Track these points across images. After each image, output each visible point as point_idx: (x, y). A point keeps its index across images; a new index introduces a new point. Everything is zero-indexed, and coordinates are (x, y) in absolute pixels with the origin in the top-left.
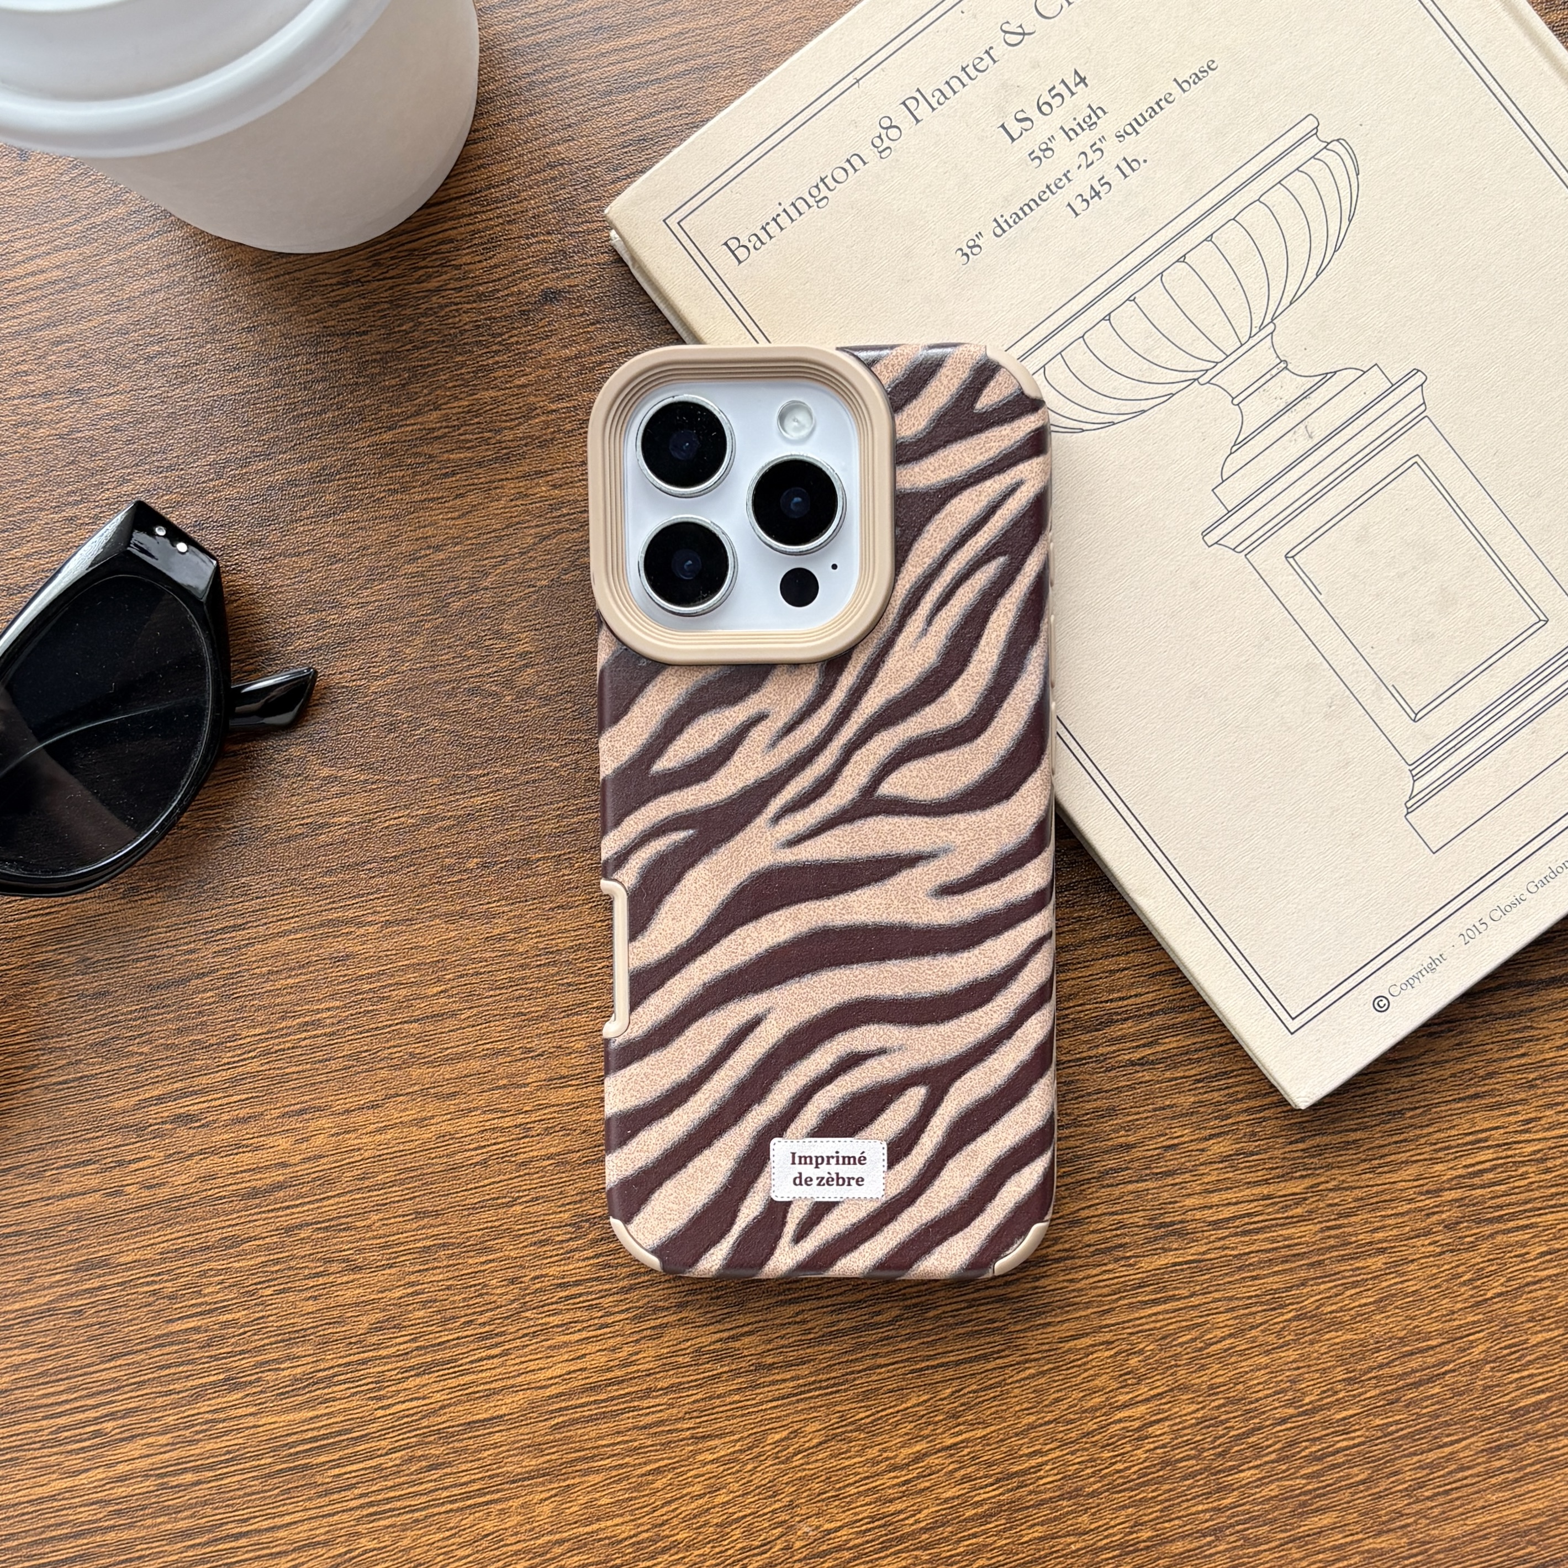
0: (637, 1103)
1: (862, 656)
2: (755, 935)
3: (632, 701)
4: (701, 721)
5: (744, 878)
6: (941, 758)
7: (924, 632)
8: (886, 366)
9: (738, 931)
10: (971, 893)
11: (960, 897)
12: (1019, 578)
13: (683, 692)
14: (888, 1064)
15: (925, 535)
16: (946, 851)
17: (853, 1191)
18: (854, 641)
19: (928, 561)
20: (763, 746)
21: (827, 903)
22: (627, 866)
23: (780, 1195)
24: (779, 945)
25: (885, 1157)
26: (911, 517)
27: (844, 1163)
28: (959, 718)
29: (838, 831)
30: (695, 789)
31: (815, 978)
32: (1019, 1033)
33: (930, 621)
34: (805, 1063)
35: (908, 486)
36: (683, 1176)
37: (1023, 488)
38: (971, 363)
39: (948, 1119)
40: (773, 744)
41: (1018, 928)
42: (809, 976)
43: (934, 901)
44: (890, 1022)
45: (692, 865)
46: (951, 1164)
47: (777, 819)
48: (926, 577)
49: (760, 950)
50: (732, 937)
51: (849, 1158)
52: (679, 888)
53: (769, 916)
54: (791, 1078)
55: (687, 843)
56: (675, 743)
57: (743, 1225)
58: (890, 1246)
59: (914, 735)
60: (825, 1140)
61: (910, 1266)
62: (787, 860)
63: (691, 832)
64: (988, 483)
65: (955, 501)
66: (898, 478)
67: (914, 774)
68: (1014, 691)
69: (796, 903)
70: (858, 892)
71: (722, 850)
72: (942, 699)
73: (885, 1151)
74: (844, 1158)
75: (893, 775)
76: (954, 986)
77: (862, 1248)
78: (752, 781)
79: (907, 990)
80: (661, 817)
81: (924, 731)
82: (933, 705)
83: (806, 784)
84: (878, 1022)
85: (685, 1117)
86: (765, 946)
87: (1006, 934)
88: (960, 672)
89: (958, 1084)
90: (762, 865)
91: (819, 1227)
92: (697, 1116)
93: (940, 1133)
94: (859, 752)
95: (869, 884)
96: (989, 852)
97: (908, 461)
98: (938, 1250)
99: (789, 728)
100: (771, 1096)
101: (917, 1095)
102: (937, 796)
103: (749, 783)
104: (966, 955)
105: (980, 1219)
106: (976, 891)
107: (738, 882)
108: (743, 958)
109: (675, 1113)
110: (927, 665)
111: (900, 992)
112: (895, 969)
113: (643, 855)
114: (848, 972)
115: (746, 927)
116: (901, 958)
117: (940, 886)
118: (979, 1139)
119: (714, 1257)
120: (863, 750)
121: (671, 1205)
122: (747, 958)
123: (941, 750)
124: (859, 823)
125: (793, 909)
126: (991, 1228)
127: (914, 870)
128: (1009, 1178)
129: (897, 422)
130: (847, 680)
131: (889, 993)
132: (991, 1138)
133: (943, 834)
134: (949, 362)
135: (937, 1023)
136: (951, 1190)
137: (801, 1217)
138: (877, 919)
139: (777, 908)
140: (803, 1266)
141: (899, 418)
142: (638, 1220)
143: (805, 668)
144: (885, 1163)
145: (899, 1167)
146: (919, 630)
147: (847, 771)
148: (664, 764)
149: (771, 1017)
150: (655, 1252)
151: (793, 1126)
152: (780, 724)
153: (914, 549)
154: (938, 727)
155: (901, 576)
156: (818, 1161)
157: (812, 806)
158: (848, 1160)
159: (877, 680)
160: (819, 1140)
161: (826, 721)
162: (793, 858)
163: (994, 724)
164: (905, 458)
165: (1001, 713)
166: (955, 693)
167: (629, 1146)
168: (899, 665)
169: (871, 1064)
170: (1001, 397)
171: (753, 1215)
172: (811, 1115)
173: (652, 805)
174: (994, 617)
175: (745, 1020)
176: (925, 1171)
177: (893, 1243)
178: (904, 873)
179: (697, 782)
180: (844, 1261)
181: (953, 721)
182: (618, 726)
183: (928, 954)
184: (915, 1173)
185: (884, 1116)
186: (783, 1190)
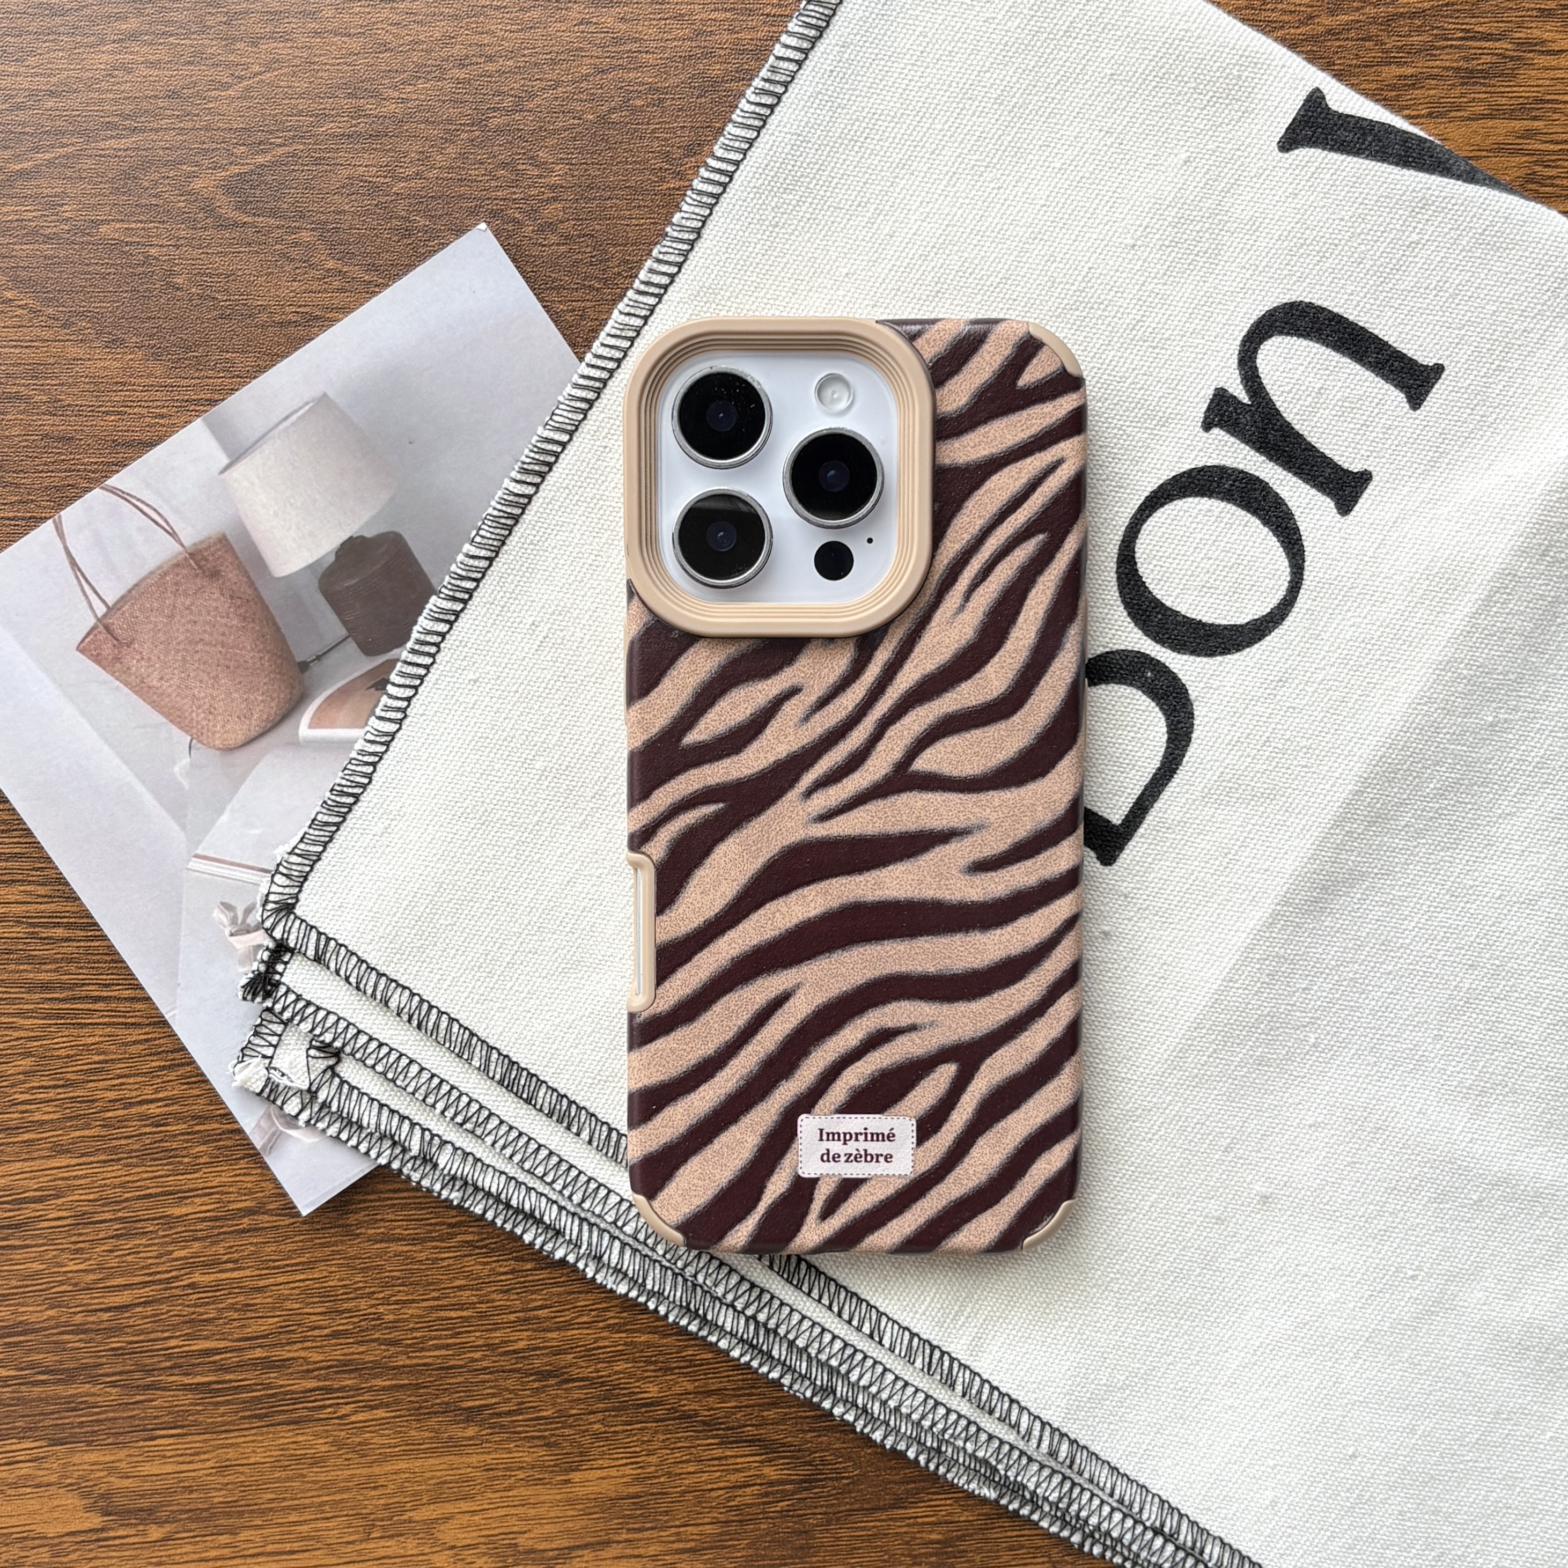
0: (662, 1078)
1: (898, 630)
2: (784, 909)
3: (662, 673)
4: (733, 694)
5: (776, 851)
6: (976, 734)
7: (962, 608)
8: (928, 342)
9: (768, 906)
10: (1004, 871)
11: (994, 874)
12: (1059, 555)
13: (716, 664)
14: (918, 1041)
15: (964, 511)
16: (980, 827)
17: (879, 1169)
18: (891, 617)
19: (967, 537)
20: (796, 720)
21: (858, 878)
22: (656, 839)
23: (807, 1171)
24: (809, 919)
25: (915, 1134)
26: (951, 492)
27: (872, 1140)
28: (995, 694)
29: (870, 807)
30: (726, 762)
31: (845, 954)
32: (1051, 1010)
33: (967, 597)
34: (834, 1039)
35: (947, 461)
36: (708, 1152)
37: (1064, 466)
38: (1014, 339)
39: (978, 1096)
40: (806, 719)
41: (1052, 906)
42: (840, 952)
43: (967, 877)
44: (921, 998)
45: (722, 838)
46: (981, 1142)
47: (809, 793)
48: (964, 553)
49: (789, 925)
50: (761, 911)
51: (878, 1135)
52: (709, 861)
53: (800, 891)
54: (820, 1054)
55: (717, 816)
56: (707, 715)
57: (770, 1202)
58: (918, 1223)
59: (950, 710)
60: (853, 1116)
61: (938, 1243)
62: (819, 835)
63: (721, 805)
64: (1029, 460)
65: (995, 478)
66: (938, 454)
67: (949, 750)
68: (1052, 668)
69: (827, 878)
70: (890, 868)
71: (752, 824)
72: (978, 675)
73: (914, 1128)
74: (872, 1134)
75: (928, 751)
76: (986, 963)
77: (890, 1225)
78: (785, 754)
79: (939, 967)
80: (692, 790)
81: (959, 707)
82: (969, 681)
83: (839, 759)
84: (909, 999)
85: (711, 1092)
86: (795, 921)
87: (1039, 911)
88: (997, 649)
89: (988, 1061)
90: (793, 839)
91: (846, 1204)
92: (723, 1091)
93: (970, 1110)
94: (893, 727)
95: (901, 860)
96: (1023, 829)
97: (948, 437)
98: (967, 1227)
99: (823, 702)
100: (799, 1072)
101: (946, 1072)
102: (971, 772)
103: (780, 757)
104: (998, 932)
105: (1009, 1196)
106: (1009, 869)
107: (768, 856)
108: (772, 933)
109: (701, 1089)
110: (963, 641)
111: (931, 968)
112: (927, 945)
113: (673, 828)
114: (879, 948)
115: (776, 902)
116: (933, 934)
117: (974, 863)
118: (1009, 1117)
119: (740, 1234)
120: (898, 725)
121: (696, 1181)
122: (777, 933)
123: (977, 726)
124: (893, 799)
125: (824, 884)
126: (1021, 1205)
127: (947, 847)
128: (1040, 1155)
129: (938, 397)
130: (882, 656)
131: (920, 969)
132: (1022, 1115)
133: (977, 810)
134: (991, 338)
135: (969, 1000)
136: (981, 1168)
137: (828, 1193)
138: (909, 895)
139: (808, 883)
140: (830, 1243)
141: (940, 393)
142: (663, 1196)
143: (840, 642)
144: (914, 1140)
145: (928, 1144)
146: (957, 605)
147: (881, 746)
148: (694, 737)
149: (800, 994)
150: (680, 1228)
151: (821, 1102)
152: (814, 698)
153: (952, 525)
154: (974, 703)
155: (939, 551)
156: (846, 1138)
157: (845, 781)
158: (877, 1137)
159: (913, 655)
160: (847, 1116)
161: (861, 696)
162: (825, 833)
163: (1031, 701)
164: (944, 434)
165: (1038, 690)
166: (992, 670)
167: (654, 1122)
168: (935, 640)
169: (901, 1040)
170: (1044, 375)
171: (778, 1193)
172: (839, 1091)
173: (681, 778)
174: (1033, 594)
175: (773, 995)
176: (955, 1149)
177: (921, 1220)
178: (937, 849)
179: (728, 755)
180: (871, 1238)
181: (989, 698)
182: (649, 698)
183: (960, 931)
184: (944, 1150)
185: (914, 1093)
186: (810, 1167)
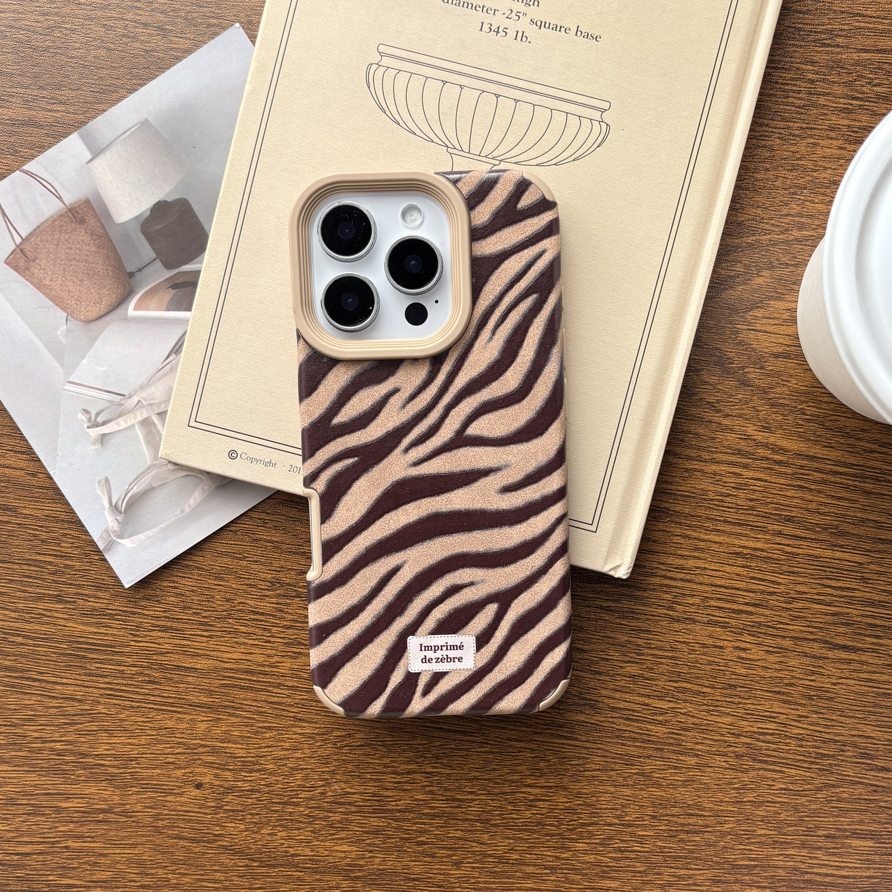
0: (328, 618)
1: (454, 352)
2: (395, 518)
3: (319, 383)
4: (360, 394)
5: (389, 485)
6: (502, 412)
7: (491, 339)
8: (465, 184)
9: (385, 516)
10: (521, 491)
11: (515, 493)
12: (545, 306)
13: (349, 377)
14: (475, 591)
15: (490, 282)
16: (506, 466)
17: (456, 665)
18: (449, 345)
19: (492, 297)
20: (398, 407)
21: (437, 499)
22: (319, 480)
23: (414, 669)
24: (410, 523)
25: (475, 645)
26: (482, 271)
27: (451, 649)
28: (512, 389)
29: (443, 456)
30: (358, 434)
31: (431, 542)
32: (551, 571)
33: (494, 333)
34: (427, 592)
35: (479, 253)
36: (356, 660)
37: (546, 254)
38: (514, 181)
39: (511, 622)
40: (404, 407)
41: (549, 510)
42: (428, 541)
43: (500, 496)
44: (476, 566)
45: (357, 478)
46: (513, 648)
47: (407, 450)
48: (491, 307)
49: (398, 527)
50: (382, 520)
51: (454, 646)
52: (350, 491)
53: (404, 507)
54: (419, 599)
55: (354, 465)
56: (345, 406)
57: (393, 687)
58: (479, 696)
59: (486, 399)
60: (439, 636)
61: (491, 707)
62: (414, 474)
63: (356, 459)
64: (526, 251)
65: (507, 262)
66: (473, 249)
67: (487, 422)
68: (544, 372)
69: (419, 499)
70: (455, 492)
71: (374, 469)
72: (502, 378)
73: (475, 642)
74: (451, 646)
75: (474, 423)
76: (513, 545)
77: (462, 698)
78: (393, 429)
79: (486, 548)
80: (338, 450)
81: (491, 397)
82: (497, 382)
83: (423, 429)
84: (469, 567)
85: (357, 625)
86: (402, 524)
87: (542, 514)
88: (512, 362)
89: (516, 601)
90: (399, 477)
91: (437, 687)
92: (364, 624)
93: (506, 630)
94: (454, 410)
95: (462, 487)
96: (531, 466)
97: (479, 239)
98: (506, 698)
99: (413, 397)
100: (407, 612)
101: (492, 609)
102: (500, 435)
103: (390, 429)
104: (519, 526)
105: (530, 679)
106: (524, 489)
107: (385, 488)
108: (389, 532)
109: (351, 623)
110: (492, 359)
111: (481, 549)
112: (478, 536)
113: (328, 473)
114: (451, 538)
115: (390, 514)
116: (481, 529)
117: (503, 487)
118: (529, 633)
119: (376, 707)
120: (457, 408)
121: (350, 677)
122: (391, 531)
123: (502, 407)
124: (455, 451)
125: (418, 503)
126: (537, 684)
127: (488, 478)
128: (547, 654)
129: (472, 216)
130: (446, 369)
131: (475, 550)
132: (536, 632)
133: (504, 456)
134: (501, 181)
135: (504, 567)
136: (514, 663)
137: (426, 681)
138: (466, 506)
139: (408, 502)
140: (428, 709)
141: (473, 214)
142: (331, 686)
143: (421, 361)
144: (475, 648)
145: (483, 650)
146: (488, 336)
147: (447, 421)
148: (337, 420)
149: (406, 567)
150: (340, 705)
151: (420, 629)
152: (407, 394)
153: (483, 290)
154: (500, 394)
155: (476, 306)
156: (436, 648)
157: (427, 442)
158: (454, 647)
159: (464, 368)
160: (436, 636)
161: (434, 392)
162: (417, 473)
163: (532, 392)
164: (477, 237)
165: (536, 385)
166: (510, 374)
167: (324, 644)
168: (476, 358)
169: (465, 591)
170: (532, 201)
171: (398, 682)
172: (431, 622)
173: (332, 443)
174: (531, 330)
175: (390, 568)
176: (498, 652)
177: (480, 695)
178: (482, 480)
179: (359, 429)
180: (452, 706)
181: (508, 391)
182: (311, 397)
183: (497, 526)
184: (492, 653)
185: (474, 621)
186: (415, 666)
